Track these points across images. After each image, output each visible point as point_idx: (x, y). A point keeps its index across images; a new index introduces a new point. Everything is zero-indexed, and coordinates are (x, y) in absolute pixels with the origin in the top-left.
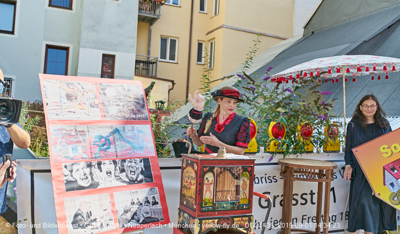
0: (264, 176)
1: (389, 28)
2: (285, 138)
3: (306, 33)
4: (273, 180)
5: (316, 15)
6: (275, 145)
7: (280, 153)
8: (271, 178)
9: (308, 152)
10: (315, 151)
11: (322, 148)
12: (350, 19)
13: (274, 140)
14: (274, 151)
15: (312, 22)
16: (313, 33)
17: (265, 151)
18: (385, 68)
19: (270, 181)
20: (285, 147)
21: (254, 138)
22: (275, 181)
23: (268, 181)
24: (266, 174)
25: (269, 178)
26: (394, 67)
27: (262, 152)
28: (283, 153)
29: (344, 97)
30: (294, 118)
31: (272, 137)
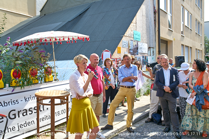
0: (11, 101)
1: (80, 15)
2: (21, 77)
3: (41, 15)
4: (16, 103)
5: (46, 5)
6: (15, 82)
7: (18, 86)
8: (15, 102)
9: (35, 84)
10: (39, 82)
11: (43, 80)
12: (63, 9)
13: (14, 79)
14: (15, 85)
15: (44, 9)
16: (45, 15)
17: (9, 86)
18: (69, 39)
19: (14, 103)
20: (21, 82)
21: (1, 80)
22: (18, 103)
23: (13, 103)
24: (11, 100)
25: (14, 102)
26: (73, 38)
27: (7, 87)
28: (20, 86)
29: (54, 53)
30: (25, 66)
31: (13, 78)
